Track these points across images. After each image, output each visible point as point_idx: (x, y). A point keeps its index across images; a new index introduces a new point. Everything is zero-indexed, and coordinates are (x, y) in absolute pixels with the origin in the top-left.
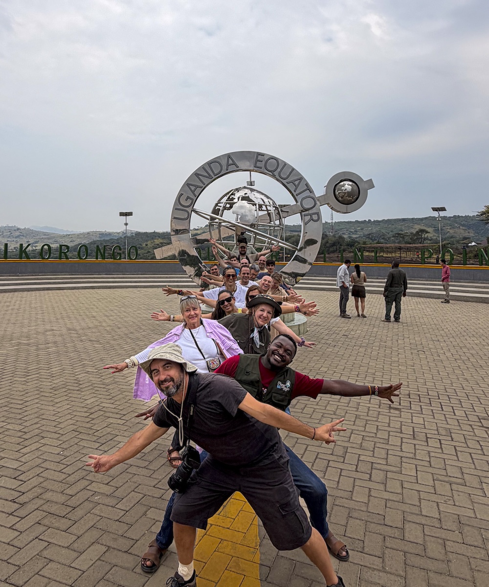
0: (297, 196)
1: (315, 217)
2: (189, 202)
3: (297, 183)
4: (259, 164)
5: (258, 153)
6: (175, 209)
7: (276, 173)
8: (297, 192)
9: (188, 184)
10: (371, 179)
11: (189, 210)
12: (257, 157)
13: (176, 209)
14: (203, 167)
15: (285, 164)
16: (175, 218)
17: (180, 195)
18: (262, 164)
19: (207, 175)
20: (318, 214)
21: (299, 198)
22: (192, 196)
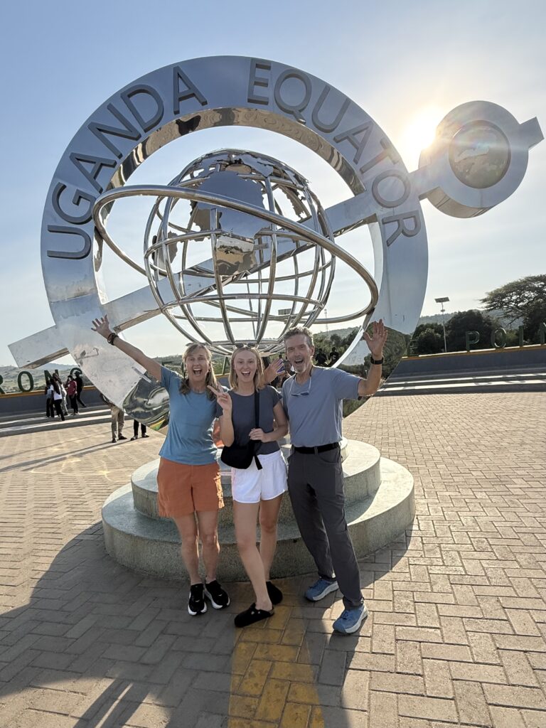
0: (361, 172)
1: (409, 225)
2: (84, 208)
3: (359, 138)
4: (259, 92)
5: (253, 59)
6: (51, 229)
7: (307, 114)
8: (361, 164)
9: (75, 157)
10: (535, 120)
11: (88, 228)
12: (252, 74)
13: (53, 230)
14: (109, 106)
15: (328, 89)
16: (52, 255)
17: (58, 191)
18: (266, 93)
19: (125, 129)
20: (417, 217)
22: (90, 190)
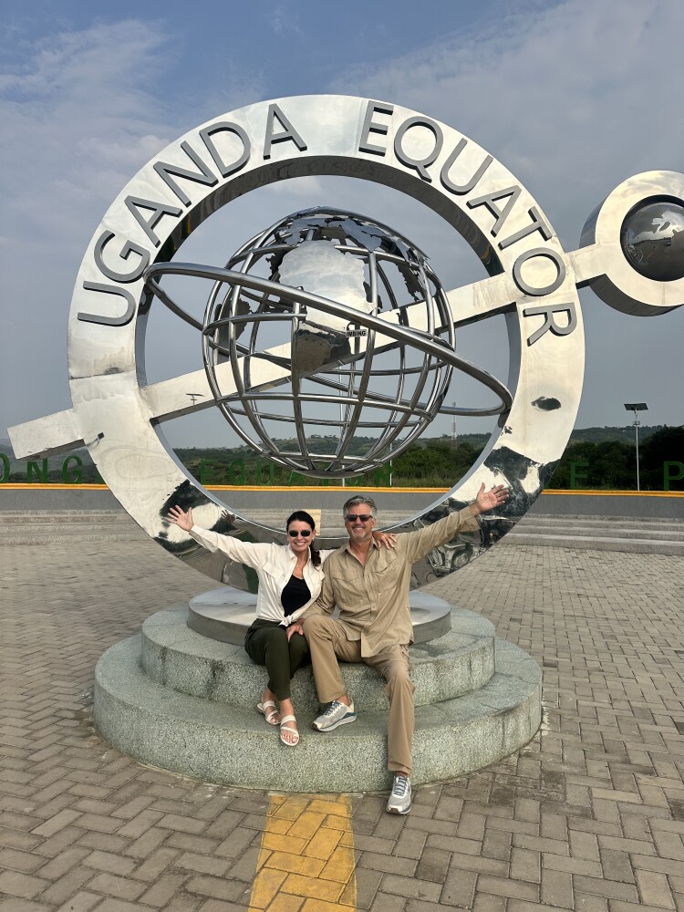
0: (501, 247)
1: (560, 320)
2: (134, 263)
3: (500, 205)
4: (374, 140)
6: (87, 286)
7: (433, 173)
8: (501, 237)
9: (131, 202)
12: (369, 117)
14: (184, 145)
15: (464, 142)
16: (83, 318)
17: (103, 241)
18: (384, 142)
19: (201, 173)
20: (571, 311)
21: (507, 258)
22: (144, 243)
